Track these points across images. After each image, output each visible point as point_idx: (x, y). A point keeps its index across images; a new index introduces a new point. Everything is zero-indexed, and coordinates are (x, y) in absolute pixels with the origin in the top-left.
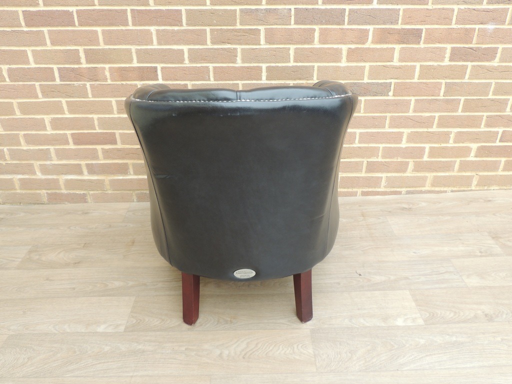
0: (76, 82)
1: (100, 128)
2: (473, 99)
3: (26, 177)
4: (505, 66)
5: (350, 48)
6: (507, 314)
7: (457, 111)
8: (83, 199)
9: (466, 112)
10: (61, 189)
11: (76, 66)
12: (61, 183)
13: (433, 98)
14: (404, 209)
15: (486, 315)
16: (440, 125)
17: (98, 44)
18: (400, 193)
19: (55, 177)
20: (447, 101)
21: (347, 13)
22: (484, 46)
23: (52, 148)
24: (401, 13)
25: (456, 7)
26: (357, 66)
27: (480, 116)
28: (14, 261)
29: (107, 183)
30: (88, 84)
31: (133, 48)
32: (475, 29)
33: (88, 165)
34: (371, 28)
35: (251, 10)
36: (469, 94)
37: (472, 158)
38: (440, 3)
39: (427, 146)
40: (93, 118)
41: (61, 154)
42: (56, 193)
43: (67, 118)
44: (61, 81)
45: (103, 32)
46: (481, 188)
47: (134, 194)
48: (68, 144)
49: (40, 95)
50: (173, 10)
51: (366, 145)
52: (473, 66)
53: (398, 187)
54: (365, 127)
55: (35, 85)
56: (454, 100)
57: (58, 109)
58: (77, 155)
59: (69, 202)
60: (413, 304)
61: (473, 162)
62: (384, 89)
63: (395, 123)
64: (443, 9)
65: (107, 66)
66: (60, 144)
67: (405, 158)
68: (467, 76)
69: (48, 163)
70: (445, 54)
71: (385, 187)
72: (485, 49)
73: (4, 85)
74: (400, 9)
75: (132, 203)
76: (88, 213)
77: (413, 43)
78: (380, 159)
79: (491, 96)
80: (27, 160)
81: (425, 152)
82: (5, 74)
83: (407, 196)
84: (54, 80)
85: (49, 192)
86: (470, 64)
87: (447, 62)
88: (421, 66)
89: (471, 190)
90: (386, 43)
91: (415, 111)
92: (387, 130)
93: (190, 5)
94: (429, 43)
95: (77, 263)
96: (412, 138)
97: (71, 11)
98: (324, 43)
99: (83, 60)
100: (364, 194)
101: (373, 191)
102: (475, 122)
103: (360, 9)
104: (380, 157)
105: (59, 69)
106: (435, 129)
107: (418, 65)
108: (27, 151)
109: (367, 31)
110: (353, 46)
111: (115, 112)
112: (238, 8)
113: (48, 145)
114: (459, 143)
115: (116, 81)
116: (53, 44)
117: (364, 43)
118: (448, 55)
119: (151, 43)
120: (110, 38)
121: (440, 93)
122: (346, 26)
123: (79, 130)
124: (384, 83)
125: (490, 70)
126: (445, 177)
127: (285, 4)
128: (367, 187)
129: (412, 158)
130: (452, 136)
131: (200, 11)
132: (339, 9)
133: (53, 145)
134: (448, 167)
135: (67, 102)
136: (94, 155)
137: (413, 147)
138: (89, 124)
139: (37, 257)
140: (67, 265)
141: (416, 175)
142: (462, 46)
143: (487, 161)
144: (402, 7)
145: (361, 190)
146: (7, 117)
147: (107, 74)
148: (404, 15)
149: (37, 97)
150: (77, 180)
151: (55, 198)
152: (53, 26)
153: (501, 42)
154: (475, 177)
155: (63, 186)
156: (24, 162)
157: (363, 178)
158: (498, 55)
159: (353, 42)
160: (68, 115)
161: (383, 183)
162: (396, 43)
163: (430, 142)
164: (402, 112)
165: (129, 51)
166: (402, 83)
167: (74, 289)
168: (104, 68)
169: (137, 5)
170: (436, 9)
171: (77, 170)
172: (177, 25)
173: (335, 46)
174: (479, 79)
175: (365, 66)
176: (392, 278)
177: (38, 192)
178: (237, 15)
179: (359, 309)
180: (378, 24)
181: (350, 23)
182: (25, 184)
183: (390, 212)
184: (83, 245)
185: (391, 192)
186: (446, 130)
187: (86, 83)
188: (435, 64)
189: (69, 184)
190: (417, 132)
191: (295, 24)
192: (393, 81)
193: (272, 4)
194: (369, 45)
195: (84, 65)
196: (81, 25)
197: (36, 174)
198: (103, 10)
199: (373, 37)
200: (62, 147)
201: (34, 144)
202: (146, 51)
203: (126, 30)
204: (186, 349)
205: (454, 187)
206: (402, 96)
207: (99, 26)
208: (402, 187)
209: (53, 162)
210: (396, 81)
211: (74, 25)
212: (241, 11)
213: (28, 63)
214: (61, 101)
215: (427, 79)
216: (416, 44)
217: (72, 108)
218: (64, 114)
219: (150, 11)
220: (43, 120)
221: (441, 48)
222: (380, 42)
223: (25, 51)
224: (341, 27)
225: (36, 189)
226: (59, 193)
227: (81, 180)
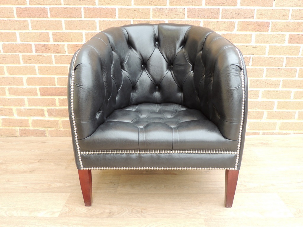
0: (46, 54)
1: (58, 85)
3: (7, 117)
7: (295, 76)
8: (43, 134)
9: (301, 77)
10: (29, 127)
11: (46, 43)
12: (30, 122)
13: (278, 67)
14: (262, 143)
16: (284, 86)
17: (62, 29)
18: (258, 134)
19: (26, 118)
20: (288, 70)
21: (221, 11)
23: (26, 98)
24: (256, 11)
25: (291, 8)
29: (60, 122)
30: (53, 55)
31: (84, 32)
33: (48, 110)
34: (236, 21)
35: (160, 9)
38: (280, 6)
39: (276, 101)
40: (54, 78)
41: (32, 102)
42: (25, 130)
43: (37, 78)
44: (36, 53)
45: (66, 21)
48: (37, 95)
49: (21, 61)
50: (110, 8)
53: (257, 130)
55: (19, 55)
56: (293, 69)
57: (32, 71)
58: (42, 103)
59: (34, 136)
60: (282, 202)
63: (254, 84)
64: (283, 9)
65: (66, 43)
66: (31, 95)
67: (261, 109)
68: (300, 53)
69: (22, 108)
70: (285, 38)
71: (248, 129)
74: (254, 9)
76: (45, 142)
77: (264, 31)
80: (9, 106)
81: (274, 105)
82: (1, 48)
83: (263, 136)
84: (31, 52)
85: (21, 128)
86: (302, 46)
87: (286, 44)
88: (270, 46)
90: (247, 31)
91: (267, 76)
93: (121, 5)
94: (274, 31)
95: (31, 171)
96: (265, 95)
97: (46, 8)
99: (51, 39)
103: (229, 9)
105: (35, 45)
106: (280, 89)
107: (267, 45)
108: (9, 99)
109: (233, 23)
110: (225, 33)
112: (151, 7)
113: (24, 95)
114: (297, 99)
115: (71, 53)
116: (33, 29)
117: (232, 31)
118: (287, 39)
119: (95, 29)
120: (69, 26)
121: (283, 65)
122: (220, 20)
123: (44, 85)
124: (246, 57)
126: (289, 123)
127: (181, 5)
129: (266, 109)
131: (127, 9)
132: (216, 9)
133: (27, 95)
134: (290, 116)
135: (38, 66)
136: (53, 103)
137: (266, 101)
138: (52, 81)
139: (5, 167)
140: (24, 172)
141: (269, 121)
142: (296, 33)
144: (256, 8)
147: (66, 48)
148: (257, 13)
149: (19, 63)
150: (41, 120)
151: (25, 133)
152: (34, 17)
155: (30, 125)
156: (6, 107)
159: (224, 30)
160: (38, 75)
162: (253, 31)
163: (277, 98)
164: (258, 77)
165: (81, 34)
166: (257, 57)
167: (26, 187)
168: (64, 45)
169: (88, 5)
170: (278, 9)
171: (41, 113)
172: (113, 18)
176: (262, 185)
177: (14, 128)
178: (151, 11)
180: (241, 18)
181: (222, 17)
182: (5, 122)
183: (253, 145)
184: (38, 160)
185: (252, 133)
186: (288, 90)
188: (279, 45)
189: (35, 123)
190: (269, 91)
191: (187, 18)
192: (252, 56)
193: (173, 5)
195: (52, 42)
196: (51, 17)
197: (14, 115)
198: (66, 8)
199: (238, 26)
200: (32, 97)
201: (15, 94)
202: (92, 34)
203: (80, 20)
205: (295, 130)
206: (258, 66)
207: (63, 17)
208: (259, 130)
209: (25, 108)
210: (254, 56)
211: (47, 17)
212: (154, 9)
213: (16, 40)
214: (34, 66)
215: (274, 55)
216: (266, 31)
217: (42, 71)
218: (36, 74)
219: (95, 9)
220: (22, 78)
221: (282, 35)
222: (242, 30)
223: (15, 33)
224: (217, 20)
225: (13, 126)
226: (28, 130)
227: (43, 121)
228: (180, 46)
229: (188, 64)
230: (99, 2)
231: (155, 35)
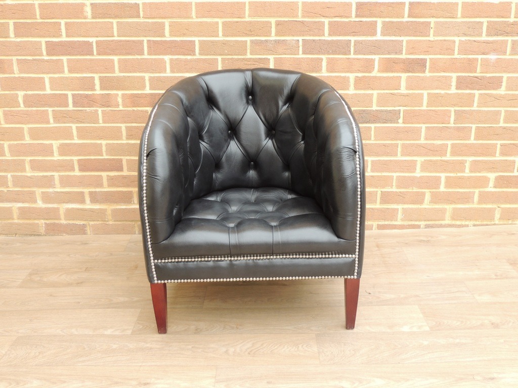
0: (89, 108)
1: (107, 155)
2: (485, 127)
3: (26, 205)
4: (513, 95)
5: (357, 77)
6: (513, 323)
7: (469, 139)
8: (82, 230)
9: (479, 140)
10: (60, 219)
11: (90, 93)
12: (62, 212)
13: (444, 125)
14: (421, 241)
15: (492, 324)
16: (453, 154)
17: (114, 72)
18: (418, 227)
19: (55, 206)
20: (458, 129)
21: (352, 44)
22: (488, 75)
23: (56, 174)
24: (404, 44)
25: (457, 39)
26: (365, 94)
27: (493, 144)
28: (15, 281)
29: (109, 212)
30: (100, 110)
31: (147, 76)
32: (477, 59)
33: (91, 193)
34: (376, 58)
35: (261, 41)
36: (480, 122)
37: (491, 188)
38: (441, 35)
39: (443, 176)
40: (101, 144)
41: (65, 182)
42: (54, 224)
43: (75, 144)
44: (74, 107)
45: (120, 61)
46: (505, 222)
47: (136, 225)
48: (73, 170)
49: (51, 120)
50: (186, 41)
51: (379, 174)
52: (480, 94)
53: (416, 221)
54: (377, 155)
55: (48, 110)
56: (465, 127)
57: (68, 134)
58: (81, 182)
59: (68, 234)
60: (421, 315)
61: (493, 193)
62: (392, 117)
63: (407, 150)
64: (445, 40)
65: (120, 93)
66: (65, 171)
67: (421, 188)
68: (476, 104)
69: (51, 190)
70: (451, 82)
71: (402, 220)
72: (490, 78)
73: (18, 111)
74: (403, 41)
75: (134, 235)
76: (87, 243)
77: (419, 72)
78: (394, 189)
79: (502, 124)
80: (30, 187)
81: (440, 182)
82: (21, 100)
83: (426, 229)
84: (67, 106)
85: (48, 222)
86: (477, 92)
87: (453, 90)
88: (429, 94)
89: (495, 224)
90: (392, 72)
91: (426, 139)
92: (399, 158)
93: (203, 36)
94: (434, 72)
95: (79, 283)
96: (426, 167)
97: (91, 41)
98: (331, 72)
99: (97, 86)
100: (380, 227)
101: (390, 225)
102: (488, 150)
103: (365, 41)
104: (394, 186)
105: (73, 95)
106: (448, 157)
107: (425, 93)
108: (31, 177)
109: (373, 60)
110: (360, 75)
111: (124, 138)
112: (248, 39)
113: (53, 171)
114: (475, 172)
115: (128, 107)
116: (70, 71)
117: (370, 72)
118: (454, 83)
119: (165, 71)
120: (125, 66)
121: (450, 121)
122: (352, 56)
123: (86, 156)
124: (393, 110)
125: (498, 98)
126: (464, 209)
127: (293, 36)
128: (383, 219)
129: (428, 189)
130: (467, 165)
131: (212, 42)
132: (345, 40)
133: (58, 171)
134: (467, 198)
135: (77, 127)
136: (98, 182)
137: (428, 176)
138: (97, 150)
139: (39, 278)
140: (69, 285)
141: (434, 207)
142: (467, 74)
143: (507, 192)
144: (405, 39)
145: (377, 223)
146: (16, 142)
147: (120, 100)
148: (407, 46)
149: (48, 122)
150: (78, 209)
151: (54, 229)
152: (73, 55)
153: (505, 72)
154: (498, 209)
155: (62, 216)
156: (26, 189)
157: (378, 209)
158: (504, 84)
159: (359, 71)
160: (76, 141)
161: (400, 216)
162: (402, 72)
163: (445, 171)
164: (413, 140)
165: (143, 78)
166: (411, 110)
167: (79, 303)
168: (117, 95)
169: (154, 36)
170: (437, 40)
171: (80, 198)
172: (190, 55)
173: (343, 75)
174: (488, 107)
175: (373, 94)
176: (402, 296)
177: (36, 222)
178: (248, 45)
179: (366, 319)
180: (383, 54)
181: (355, 53)
182: (24, 213)
183: (406, 243)
184: (84, 269)
185: (409, 225)
186: (460, 158)
187: (98, 109)
188: (443, 92)
189: (70, 213)
190: (431, 161)
191: (303, 54)
192: (402, 109)
193: (280, 36)
194: (375, 73)
195: (98, 91)
196: (98, 54)
197: (37, 202)
198: (121, 41)
199: (379, 66)
200: (67, 173)
201: (40, 170)
202: (159, 79)
203: (142, 59)
204: (192, 347)
205: (476, 220)
206: (412, 123)
207: (116, 55)
208: (420, 220)
209: (56, 190)
210: (405, 108)
211: (93, 55)
212: (252, 41)
213: (44, 89)
214: (71, 127)
215: (435, 107)
216: (422, 73)
217: (82, 133)
218: (73, 139)
219: (165, 42)
220: (51, 145)
221: (446, 77)
222: (386, 71)
223: (43, 78)
224: (347, 56)
225: (35, 219)
226: (58, 224)
227: (82, 210)
229: (297, 132)
230: (170, 32)
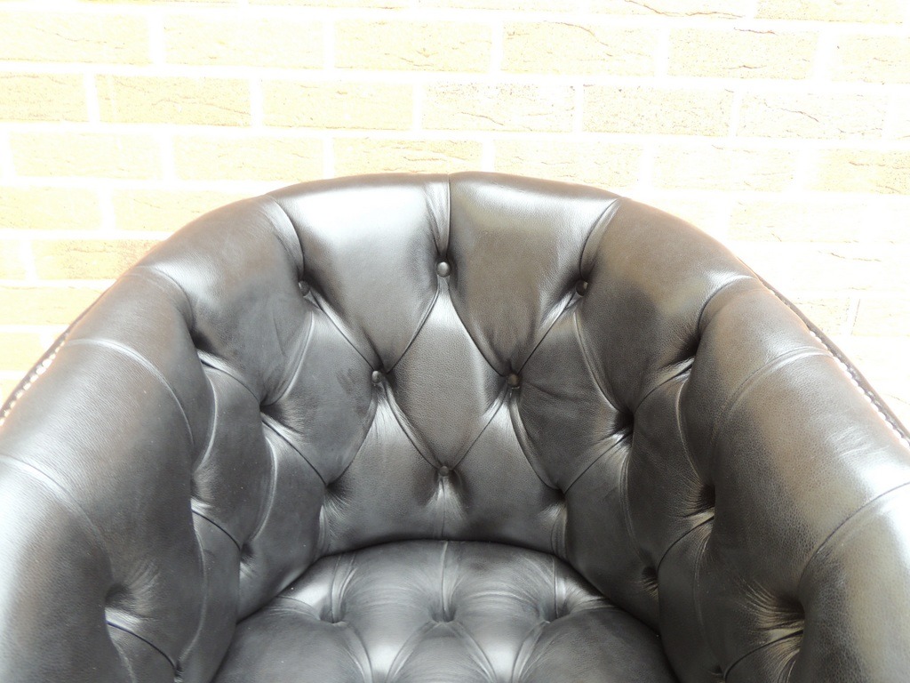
5: (739, 203)
21: (737, 103)
31: (104, 187)
34: (802, 147)
35: (457, 88)
62: (826, 317)
65: (25, 236)
74: (888, 97)
90: (844, 190)
93: (274, 65)
98: (663, 186)
110: (748, 197)
115: (51, 278)
117: (779, 190)
120: (32, 157)
122: (732, 141)
127: (557, 72)
132: (715, 90)
147: (26, 257)
165: (92, 194)
168: (17, 243)
169: (113, 62)
172: (236, 125)
178: (416, 99)
180: (824, 136)
181: (743, 132)
191: (583, 130)
192: (855, 295)
193: (518, 71)
198: (9, 75)
202: (139, 196)
203: (82, 134)
206: (877, 335)
210: (864, 294)
212: (429, 88)
219: (153, 81)
222: (826, 185)
228: (559, 298)
229: (597, 400)
230: (167, 50)
231: (433, 237)
